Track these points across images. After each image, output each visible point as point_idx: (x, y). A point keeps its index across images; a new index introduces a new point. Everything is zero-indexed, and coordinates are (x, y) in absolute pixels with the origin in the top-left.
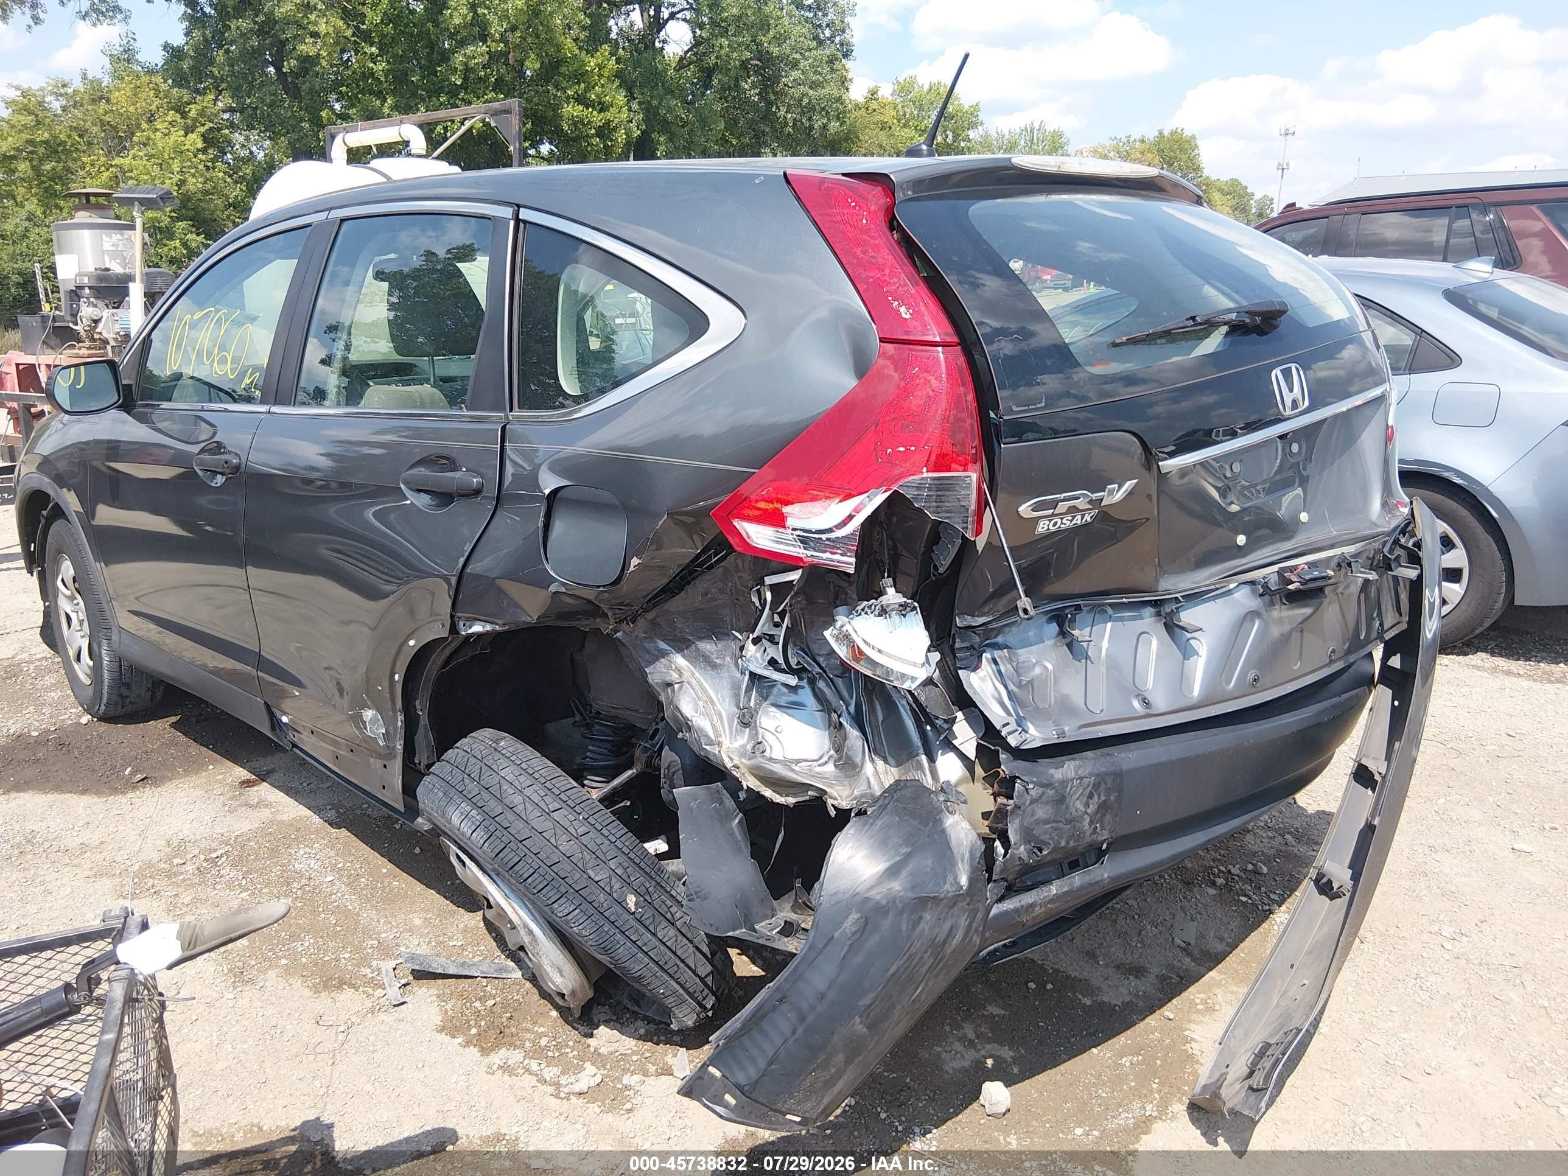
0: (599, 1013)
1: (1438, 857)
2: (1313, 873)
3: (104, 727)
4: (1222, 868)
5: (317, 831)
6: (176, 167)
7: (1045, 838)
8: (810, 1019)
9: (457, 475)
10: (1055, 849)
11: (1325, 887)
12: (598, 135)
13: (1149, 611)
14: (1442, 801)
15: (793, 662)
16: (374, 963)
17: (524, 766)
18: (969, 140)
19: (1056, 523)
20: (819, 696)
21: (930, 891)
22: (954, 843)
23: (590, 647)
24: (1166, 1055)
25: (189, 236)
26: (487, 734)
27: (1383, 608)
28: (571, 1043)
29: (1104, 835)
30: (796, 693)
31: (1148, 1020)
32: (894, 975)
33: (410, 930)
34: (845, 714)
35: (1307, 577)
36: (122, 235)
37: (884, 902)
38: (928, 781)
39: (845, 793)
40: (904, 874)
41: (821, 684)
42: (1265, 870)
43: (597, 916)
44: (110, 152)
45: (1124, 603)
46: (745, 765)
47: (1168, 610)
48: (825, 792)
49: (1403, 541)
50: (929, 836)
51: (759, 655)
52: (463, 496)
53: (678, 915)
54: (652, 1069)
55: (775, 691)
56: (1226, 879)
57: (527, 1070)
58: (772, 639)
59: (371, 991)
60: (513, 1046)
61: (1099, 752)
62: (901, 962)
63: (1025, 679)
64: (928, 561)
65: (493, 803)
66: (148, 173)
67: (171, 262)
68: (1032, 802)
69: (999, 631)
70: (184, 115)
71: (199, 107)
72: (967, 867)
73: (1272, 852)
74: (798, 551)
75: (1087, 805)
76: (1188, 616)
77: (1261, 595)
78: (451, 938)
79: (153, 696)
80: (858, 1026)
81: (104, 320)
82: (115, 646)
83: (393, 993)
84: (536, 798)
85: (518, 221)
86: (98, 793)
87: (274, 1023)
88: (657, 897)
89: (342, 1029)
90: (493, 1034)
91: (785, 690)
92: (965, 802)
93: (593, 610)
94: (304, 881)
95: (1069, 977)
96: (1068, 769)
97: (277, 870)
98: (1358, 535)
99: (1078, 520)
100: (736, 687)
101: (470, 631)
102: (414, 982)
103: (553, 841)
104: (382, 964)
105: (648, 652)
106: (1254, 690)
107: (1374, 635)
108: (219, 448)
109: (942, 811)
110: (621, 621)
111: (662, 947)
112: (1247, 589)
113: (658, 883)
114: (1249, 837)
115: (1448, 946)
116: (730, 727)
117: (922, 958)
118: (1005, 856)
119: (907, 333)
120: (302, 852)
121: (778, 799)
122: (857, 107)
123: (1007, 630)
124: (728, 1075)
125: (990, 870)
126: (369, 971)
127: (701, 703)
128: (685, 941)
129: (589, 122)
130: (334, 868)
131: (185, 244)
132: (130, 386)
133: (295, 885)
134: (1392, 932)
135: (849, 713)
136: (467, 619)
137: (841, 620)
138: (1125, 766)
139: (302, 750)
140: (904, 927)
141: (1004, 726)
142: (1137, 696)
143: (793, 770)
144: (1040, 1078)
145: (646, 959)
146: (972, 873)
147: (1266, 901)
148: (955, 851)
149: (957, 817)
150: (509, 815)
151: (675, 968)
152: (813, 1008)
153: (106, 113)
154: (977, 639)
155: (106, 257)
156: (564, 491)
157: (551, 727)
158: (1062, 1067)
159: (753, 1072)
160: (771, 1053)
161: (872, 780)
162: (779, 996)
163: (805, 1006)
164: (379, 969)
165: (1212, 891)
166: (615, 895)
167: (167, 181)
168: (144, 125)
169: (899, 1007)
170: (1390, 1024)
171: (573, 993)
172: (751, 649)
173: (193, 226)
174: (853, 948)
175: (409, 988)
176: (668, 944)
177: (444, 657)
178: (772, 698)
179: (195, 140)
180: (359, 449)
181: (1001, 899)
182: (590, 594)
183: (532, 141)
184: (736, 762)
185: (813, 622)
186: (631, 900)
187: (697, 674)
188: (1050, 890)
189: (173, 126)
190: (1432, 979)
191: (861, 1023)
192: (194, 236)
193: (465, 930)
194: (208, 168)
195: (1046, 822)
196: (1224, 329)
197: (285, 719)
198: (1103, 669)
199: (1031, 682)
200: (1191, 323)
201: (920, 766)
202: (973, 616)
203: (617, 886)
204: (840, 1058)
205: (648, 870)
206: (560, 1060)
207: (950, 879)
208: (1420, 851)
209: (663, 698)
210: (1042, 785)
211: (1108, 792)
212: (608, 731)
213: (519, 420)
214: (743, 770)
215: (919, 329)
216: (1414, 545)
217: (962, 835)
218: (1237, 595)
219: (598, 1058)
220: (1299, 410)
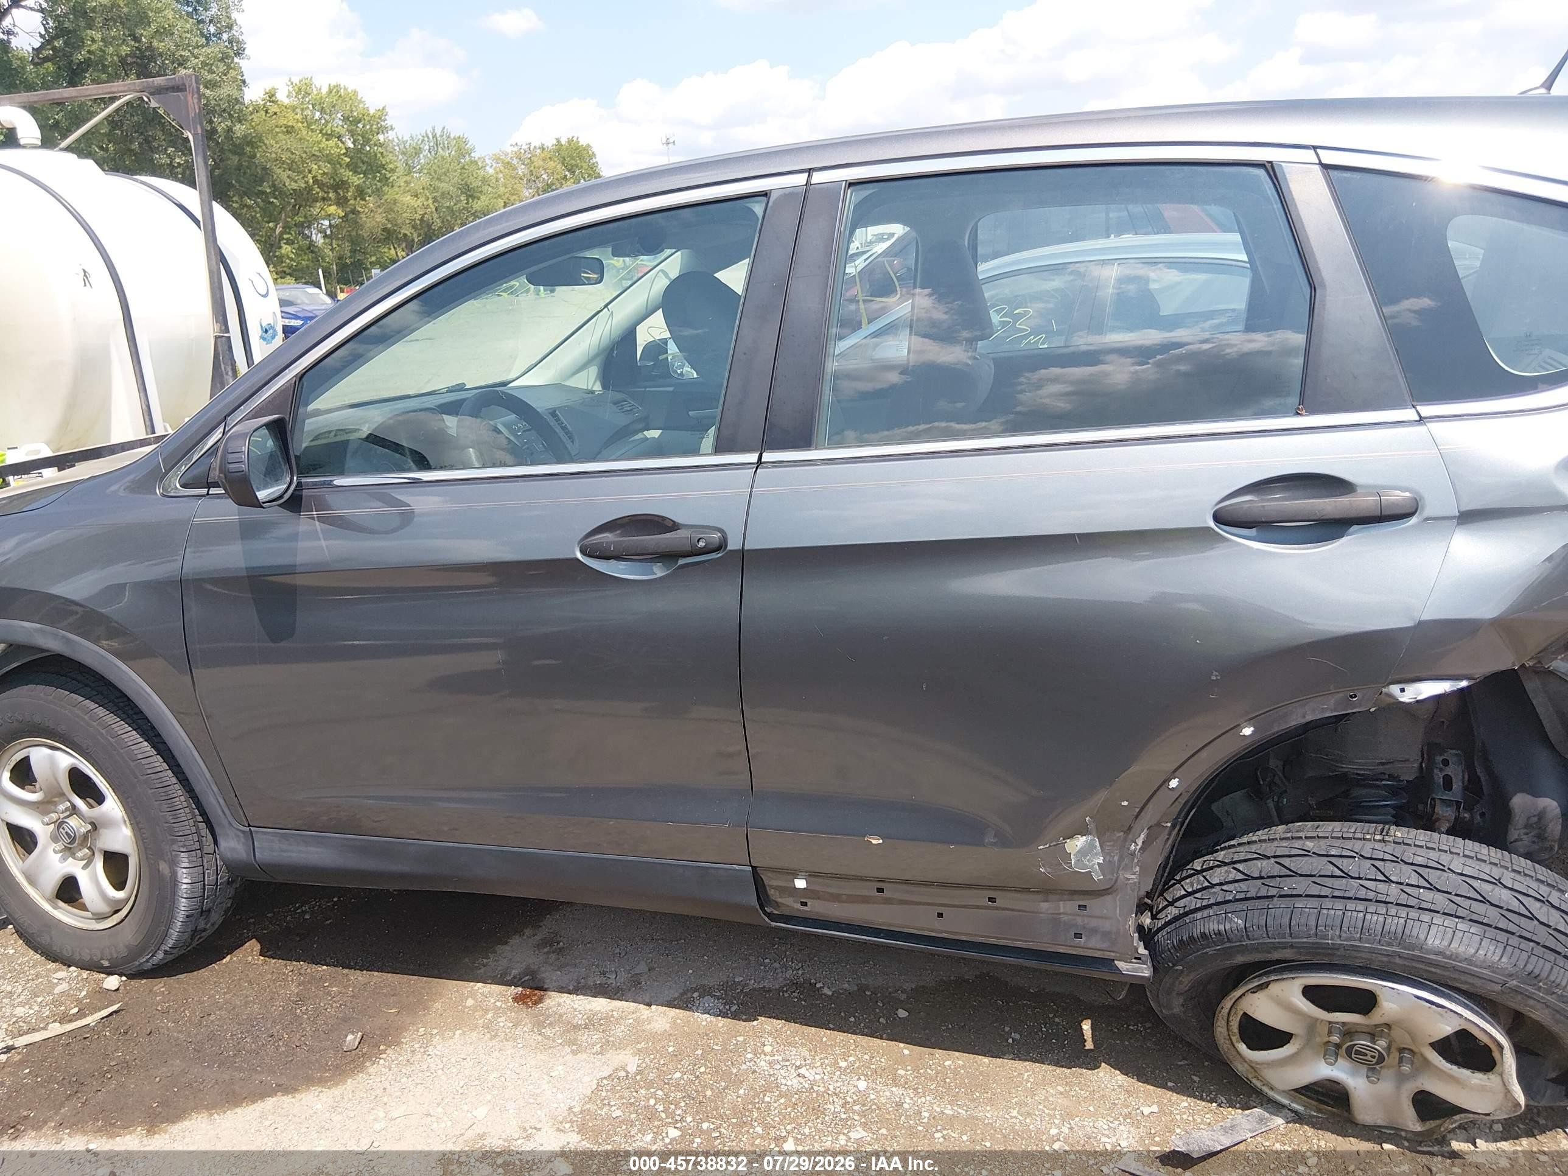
5: (733, 1029)
120: (763, 1064)
122: (256, 110)
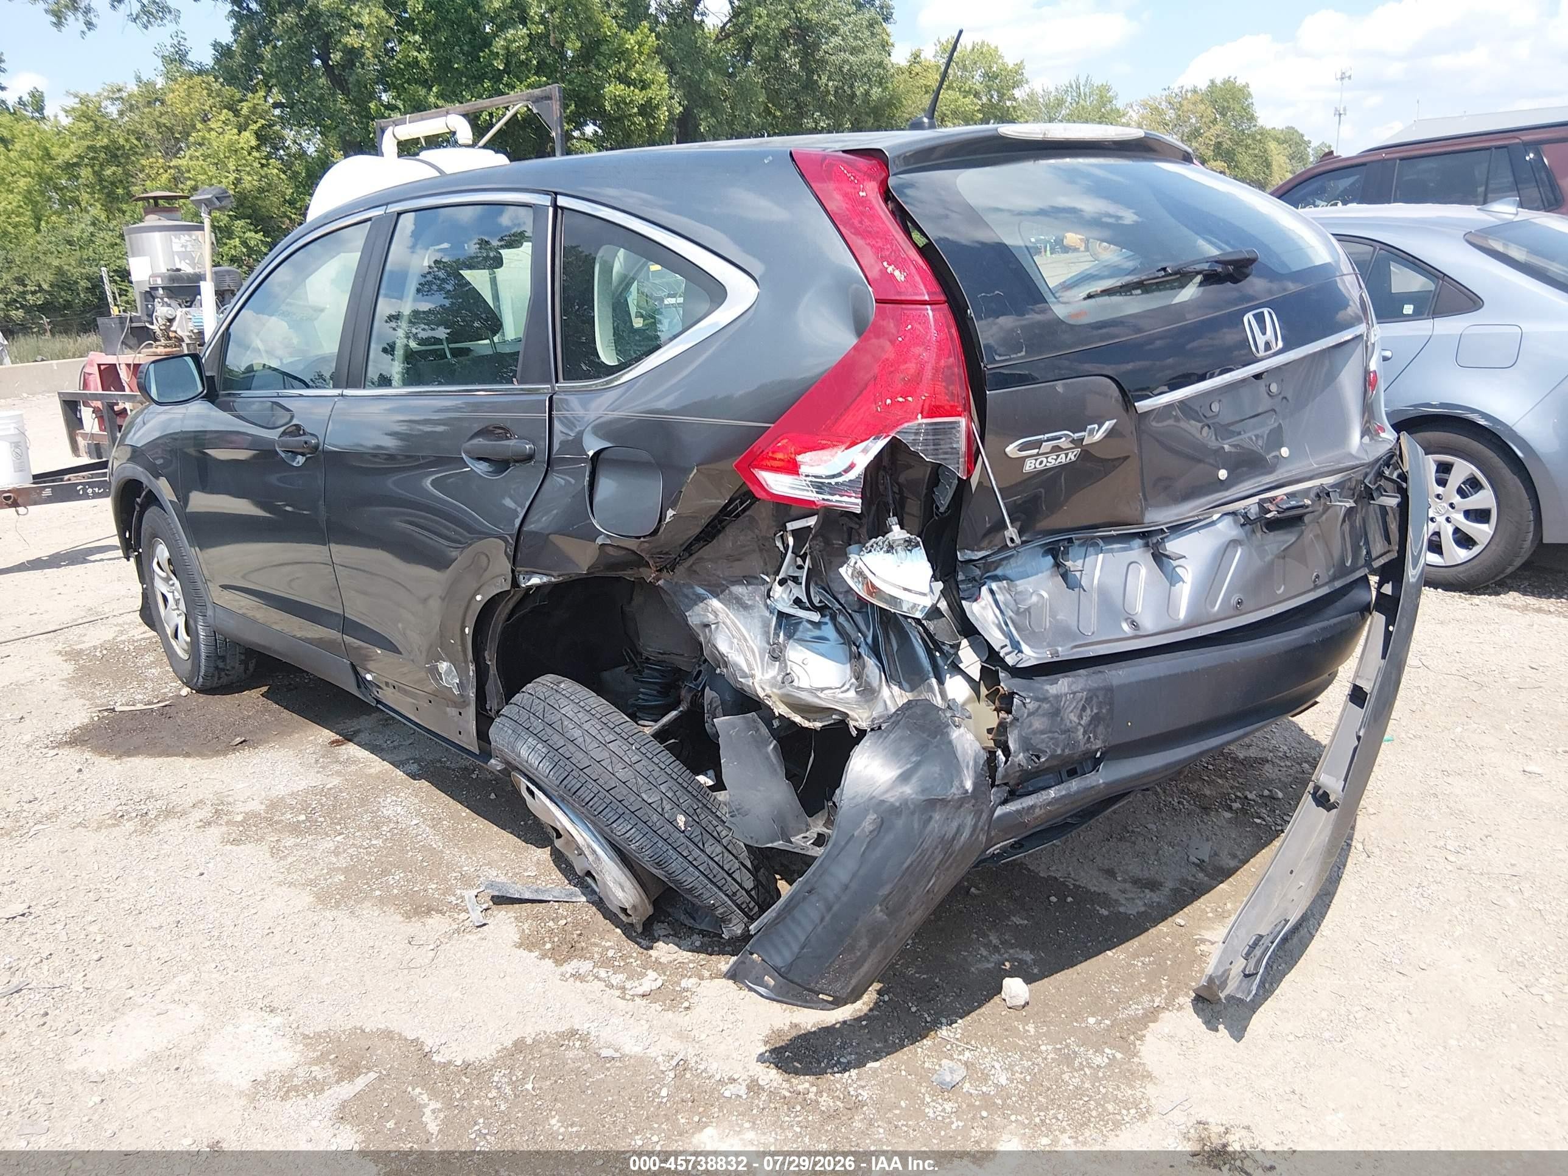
0: (659, 929)
1: (1449, 780)
2: (1310, 787)
3: (202, 698)
4: (1239, 794)
5: (402, 782)
6: (231, 166)
7: (1042, 746)
8: (835, 908)
9: (512, 443)
10: (1053, 757)
11: (1322, 800)
12: (640, 113)
13: (1138, 542)
14: (1459, 729)
15: (816, 601)
16: (458, 892)
17: (582, 704)
18: (1015, 99)
19: (1041, 463)
20: (840, 631)
21: (938, 793)
22: (959, 753)
23: (638, 599)
24: (1176, 956)
25: (248, 234)
26: (549, 678)
27: (1370, 537)
28: (635, 955)
29: (1098, 744)
30: (820, 629)
31: (1160, 927)
32: (908, 868)
33: (489, 864)
34: (863, 645)
35: (1285, 507)
36: (190, 236)
37: (897, 804)
38: (938, 701)
39: (865, 715)
40: (914, 780)
41: (841, 619)
42: (1280, 795)
43: (651, 834)
44: (167, 154)
45: (1113, 536)
46: (776, 694)
47: (1155, 541)
48: (847, 715)
49: (1387, 473)
50: (936, 747)
51: (785, 596)
52: (517, 462)
53: (724, 833)
54: (707, 974)
55: (801, 628)
56: (1243, 805)
57: (597, 977)
58: (796, 580)
59: (456, 916)
60: (583, 957)
61: (1091, 670)
62: (915, 857)
63: (1022, 607)
64: (930, 502)
65: (556, 737)
66: (205, 173)
67: (231, 260)
68: (1029, 715)
69: (998, 564)
70: (237, 113)
71: (250, 105)
72: (971, 773)
73: (1290, 779)
74: (811, 495)
75: (1081, 717)
76: (1173, 546)
77: (1243, 525)
78: (526, 870)
79: (246, 669)
80: (878, 914)
81: (177, 319)
82: (211, 621)
83: (477, 916)
84: (594, 732)
85: (556, 207)
86: (202, 755)
87: (371, 944)
88: (705, 818)
89: (432, 947)
90: (565, 948)
91: (809, 626)
92: (970, 717)
93: (637, 561)
94: (392, 825)
95: (1088, 891)
96: (1061, 686)
97: (367, 817)
98: (1337, 467)
99: (1062, 459)
100: (766, 625)
101: (529, 584)
102: (494, 907)
103: (610, 768)
104: (466, 893)
105: (687, 596)
106: (1238, 612)
107: (1362, 562)
108: (298, 430)
109: (948, 725)
110: (660, 570)
111: (711, 862)
112: (1229, 519)
113: (705, 805)
114: (1267, 766)
115: (1451, 858)
116: (762, 661)
117: (933, 853)
118: (1006, 763)
119: (899, 293)
120: (389, 800)
121: (806, 724)
122: (900, 71)
123: (1005, 562)
124: (766, 959)
125: (993, 777)
126: (453, 898)
127: (735, 641)
128: (731, 857)
129: (632, 101)
130: (418, 813)
131: (244, 243)
132: (212, 377)
133: (385, 828)
134: (1398, 847)
135: (867, 644)
136: (527, 573)
137: (853, 558)
138: (1115, 682)
139: (385, 705)
140: (916, 826)
141: (1002, 647)
142: (1126, 620)
143: (818, 697)
144: (1059, 976)
145: (697, 873)
146: (976, 778)
147: (1279, 822)
148: (961, 759)
149: (962, 730)
150: (572, 748)
151: (723, 881)
152: (838, 898)
153: (161, 114)
154: (978, 572)
155: (176, 257)
156: (605, 452)
157: (606, 675)
158: (1078, 968)
159: (788, 956)
160: (803, 939)
161: (889, 702)
162: (808, 888)
163: (831, 896)
164: (463, 897)
165: (1228, 815)
166: (666, 816)
167: (224, 180)
168: (199, 126)
169: (914, 897)
170: (1390, 927)
171: (634, 907)
172: (778, 591)
173: (251, 224)
174: (871, 845)
175: (490, 912)
176: (716, 859)
177: (507, 611)
178: (798, 635)
179: (248, 138)
180: (421, 427)
181: (1004, 802)
182: (632, 544)
183: (576, 123)
184: (768, 691)
185: (831, 563)
186: (681, 820)
187: (731, 616)
188: (1049, 794)
189: (227, 125)
190: (1434, 887)
191: (881, 911)
192: (253, 234)
193: (538, 863)
194: (263, 165)
195: (1042, 732)
196: (1199, 278)
197: (369, 677)
198: (1095, 596)
199: (1028, 610)
200: (1163, 273)
201: (930, 689)
202: (973, 550)
203: (667, 807)
204: (864, 942)
205: (695, 793)
206: (626, 968)
207: (956, 783)
208: (1433, 774)
209: (702, 639)
210: (1037, 699)
211: (1100, 705)
212: (656, 674)
213: (565, 391)
214: (774, 698)
215: (910, 290)
216: (1399, 476)
217: (967, 746)
218: (1220, 526)
219: (658, 966)
220: (1273, 351)
